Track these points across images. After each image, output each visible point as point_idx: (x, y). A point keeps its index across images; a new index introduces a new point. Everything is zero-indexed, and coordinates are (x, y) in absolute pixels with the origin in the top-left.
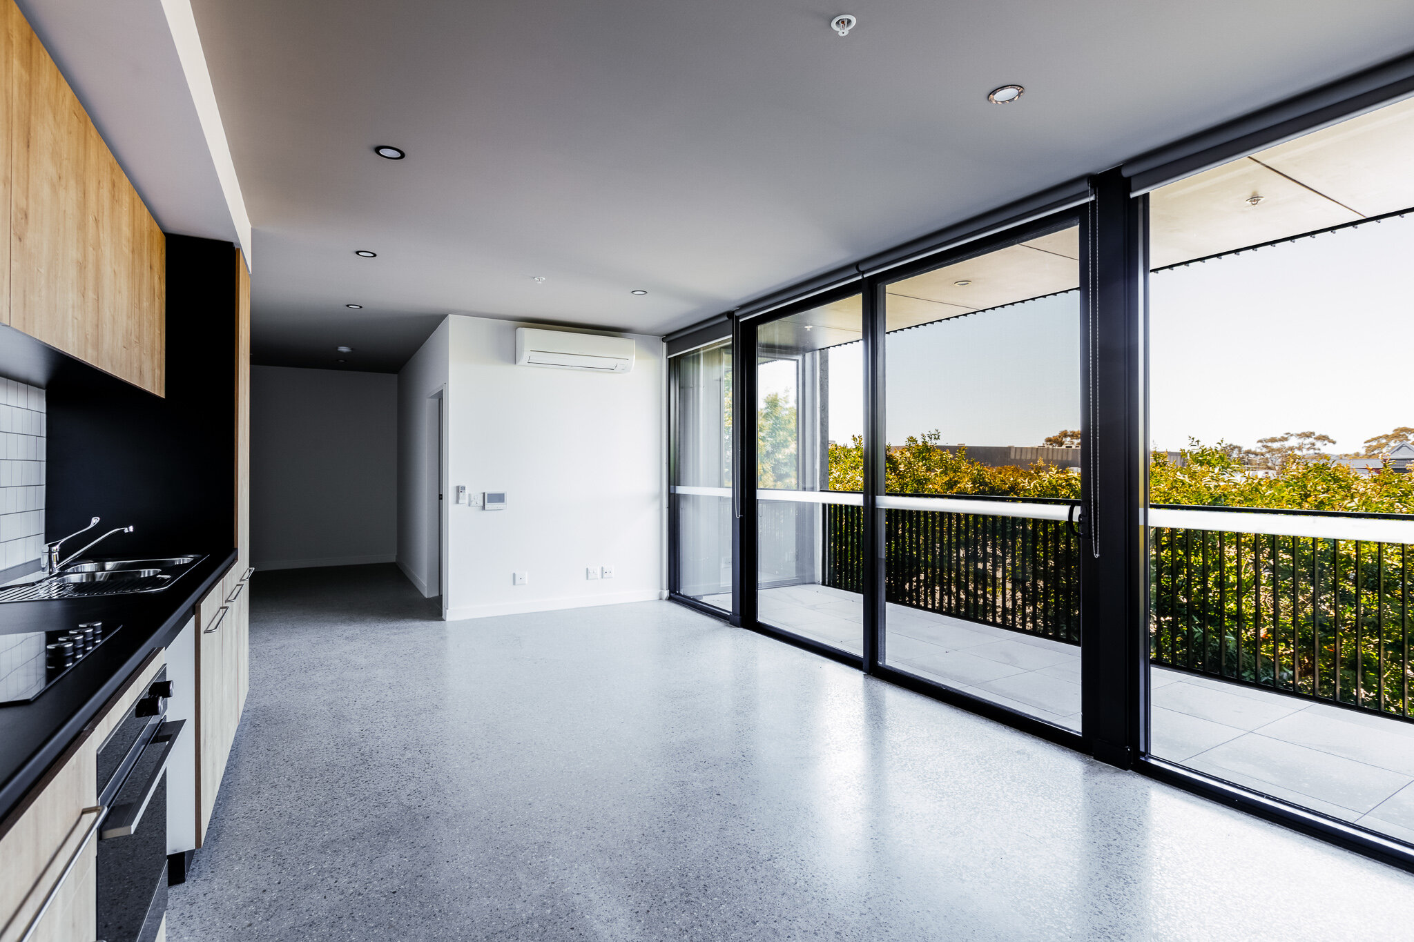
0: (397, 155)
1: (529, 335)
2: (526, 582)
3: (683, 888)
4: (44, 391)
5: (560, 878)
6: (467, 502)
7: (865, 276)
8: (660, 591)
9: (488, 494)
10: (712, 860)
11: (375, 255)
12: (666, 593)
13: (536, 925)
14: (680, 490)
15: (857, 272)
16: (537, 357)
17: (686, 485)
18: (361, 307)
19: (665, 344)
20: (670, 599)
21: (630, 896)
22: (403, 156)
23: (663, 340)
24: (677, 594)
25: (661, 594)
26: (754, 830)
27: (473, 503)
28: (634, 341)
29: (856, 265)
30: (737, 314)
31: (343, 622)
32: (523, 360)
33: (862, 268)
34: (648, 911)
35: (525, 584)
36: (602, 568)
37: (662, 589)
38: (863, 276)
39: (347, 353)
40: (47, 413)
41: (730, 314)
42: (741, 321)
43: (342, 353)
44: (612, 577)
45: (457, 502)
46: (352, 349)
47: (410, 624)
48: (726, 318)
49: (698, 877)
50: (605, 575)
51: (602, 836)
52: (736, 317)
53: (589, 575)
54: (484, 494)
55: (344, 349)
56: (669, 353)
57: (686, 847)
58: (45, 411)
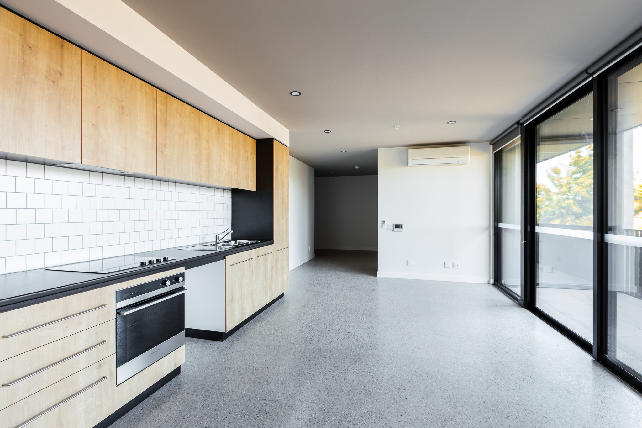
0: (298, 94)
1: (412, 152)
2: (413, 265)
3: (339, 423)
4: (231, 191)
5: (302, 391)
6: (386, 227)
7: (595, 76)
8: (488, 279)
9: (395, 225)
10: (364, 418)
11: (330, 132)
12: (492, 281)
13: (276, 404)
14: (501, 225)
15: (587, 75)
16: (415, 162)
17: (503, 223)
18: (346, 151)
19: (492, 146)
20: (494, 284)
21: (316, 413)
22: (300, 94)
23: (490, 144)
24: (499, 282)
25: (489, 281)
26: (402, 416)
27: (389, 228)
28: (469, 147)
29: (586, 71)
30: (521, 122)
31: (343, 271)
32: (410, 164)
33: (590, 71)
34: (315, 424)
35: (412, 266)
36: (453, 263)
37: (490, 278)
38: (593, 77)
39: (358, 169)
40: (232, 197)
41: (518, 123)
42: (525, 125)
43: (356, 169)
44: (458, 268)
45: (382, 227)
46: (360, 167)
47: (363, 276)
48: (516, 126)
49: (350, 422)
50: (454, 267)
51: (334, 383)
52: (521, 123)
53: (445, 265)
54: (393, 224)
55: (357, 167)
56: (494, 150)
57: (361, 406)
58: (231, 197)
